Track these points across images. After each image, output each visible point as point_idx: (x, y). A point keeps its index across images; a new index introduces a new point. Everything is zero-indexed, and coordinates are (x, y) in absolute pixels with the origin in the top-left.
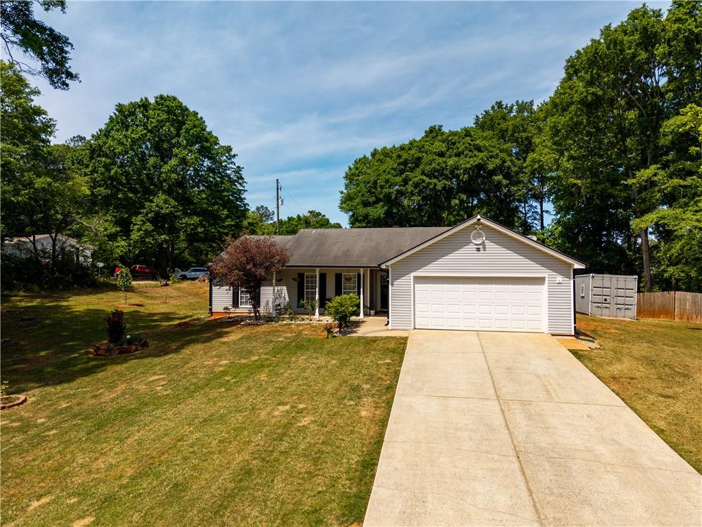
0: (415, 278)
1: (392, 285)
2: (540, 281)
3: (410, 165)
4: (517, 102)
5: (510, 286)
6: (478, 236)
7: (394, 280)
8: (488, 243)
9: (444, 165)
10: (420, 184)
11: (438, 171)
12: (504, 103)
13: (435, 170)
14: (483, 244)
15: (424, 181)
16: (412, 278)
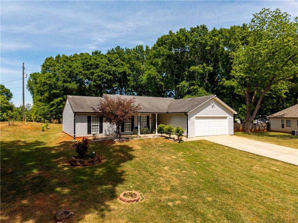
0: (196, 117)
1: (189, 120)
2: (225, 118)
3: (94, 67)
4: (126, 48)
5: (219, 120)
6: (213, 102)
7: (190, 118)
8: (215, 105)
9: (110, 69)
10: (101, 76)
11: (108, 71)
12: (120, 47)
13: (107, 71)
14: (214, 105)
15: (103, 75)
16: (195, 117)
